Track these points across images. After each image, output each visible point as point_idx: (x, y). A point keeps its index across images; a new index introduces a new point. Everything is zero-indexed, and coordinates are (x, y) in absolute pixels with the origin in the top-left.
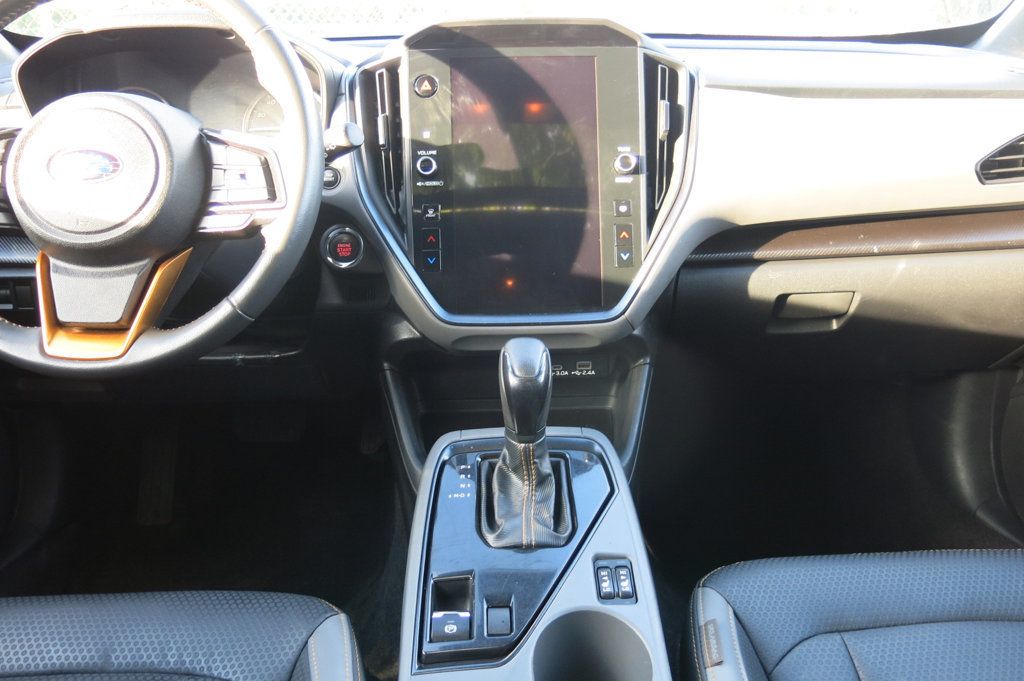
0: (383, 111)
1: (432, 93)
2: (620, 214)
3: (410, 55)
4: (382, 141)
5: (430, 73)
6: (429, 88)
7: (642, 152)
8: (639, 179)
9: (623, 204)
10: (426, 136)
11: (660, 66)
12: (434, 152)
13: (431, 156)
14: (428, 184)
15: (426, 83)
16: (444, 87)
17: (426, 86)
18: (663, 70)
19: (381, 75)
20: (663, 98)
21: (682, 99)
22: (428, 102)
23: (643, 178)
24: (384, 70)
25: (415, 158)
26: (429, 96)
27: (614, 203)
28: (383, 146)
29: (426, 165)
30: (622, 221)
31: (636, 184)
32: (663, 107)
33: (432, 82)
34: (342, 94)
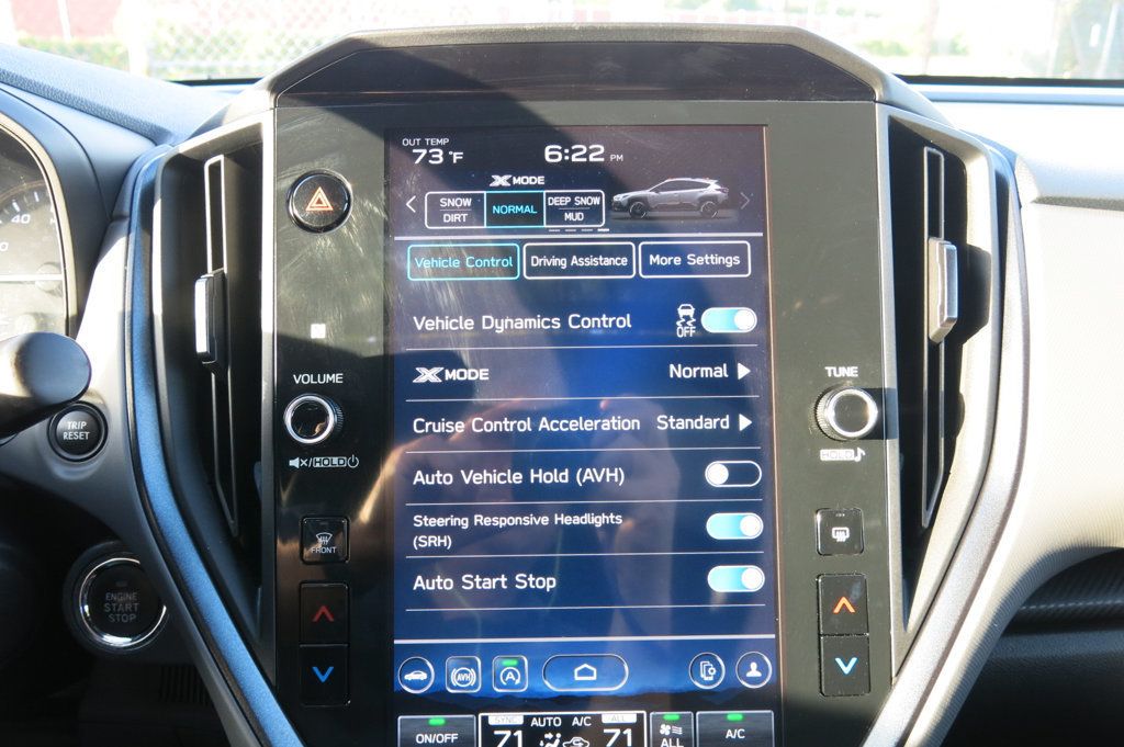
0: (218, 263)
1: (339, 217)
2: (830, 546)
3: (280, 122)
4: (202, 346)
5: (330, 167)
6: (327, 205)
7: (889, 380)
8: (883, 450)
9: (840, 523)
10: (318, 332)
11: (926, 150)
12: (336, 378)
13: (325, 391)
14: (319, 462)
15: (320, 194)
16: (367, 204)
17: (320, 202)
18: (933, 160)
19: (215, 169)
20: (934, 233)
21: (980, 233)
22: (324, 242)
23: (891, 449)
24: (221, 158)
25: (284, 393)
26: (327, 229)
27: (818, 518)
28: (204, 356)
29: (309, 418)
30: (838, 564)
31: (875, 464)
32: (937, 256)
33: (334, 189)
34: (121, 218)
